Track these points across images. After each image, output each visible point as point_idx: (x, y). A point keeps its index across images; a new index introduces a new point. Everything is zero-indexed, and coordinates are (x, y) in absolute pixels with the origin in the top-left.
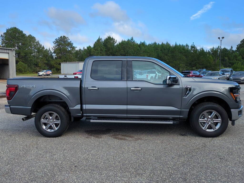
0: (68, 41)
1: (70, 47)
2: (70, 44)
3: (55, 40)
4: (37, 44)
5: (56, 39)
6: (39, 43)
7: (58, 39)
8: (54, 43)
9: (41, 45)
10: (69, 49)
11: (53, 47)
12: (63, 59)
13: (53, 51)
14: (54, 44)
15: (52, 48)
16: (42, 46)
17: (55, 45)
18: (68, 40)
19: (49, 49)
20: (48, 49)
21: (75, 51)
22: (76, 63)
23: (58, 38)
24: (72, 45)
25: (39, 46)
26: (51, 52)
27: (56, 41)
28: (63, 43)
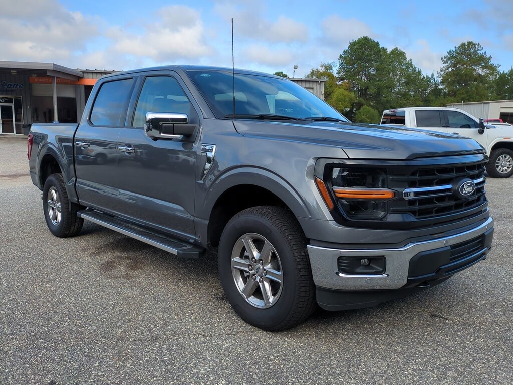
0: (479, 52)
1: (484, 67)
2: (483, 60)
3: (447, 54)
4: (408, 68)
5: (450, 51)
6: (411, 65)
7: (454, 50)
8: (443, 60)
9: (415, 68)
10: (480, 72)
11: (439, 71)
12: (459, 96)
13: (439, 80)
14: (444, 63)
15: (438, 73)
16: (417, 71)
17: (446, 64)
18: (478, 50)
19: (433, 76)
20: (430, 76)
21: (498, 76)
22: (482, 103)
23: (456, 47)
24: (489, 62)
25: (410, 71)
26: (436, 83)
27: (449, 56)
28: (465, 59)
